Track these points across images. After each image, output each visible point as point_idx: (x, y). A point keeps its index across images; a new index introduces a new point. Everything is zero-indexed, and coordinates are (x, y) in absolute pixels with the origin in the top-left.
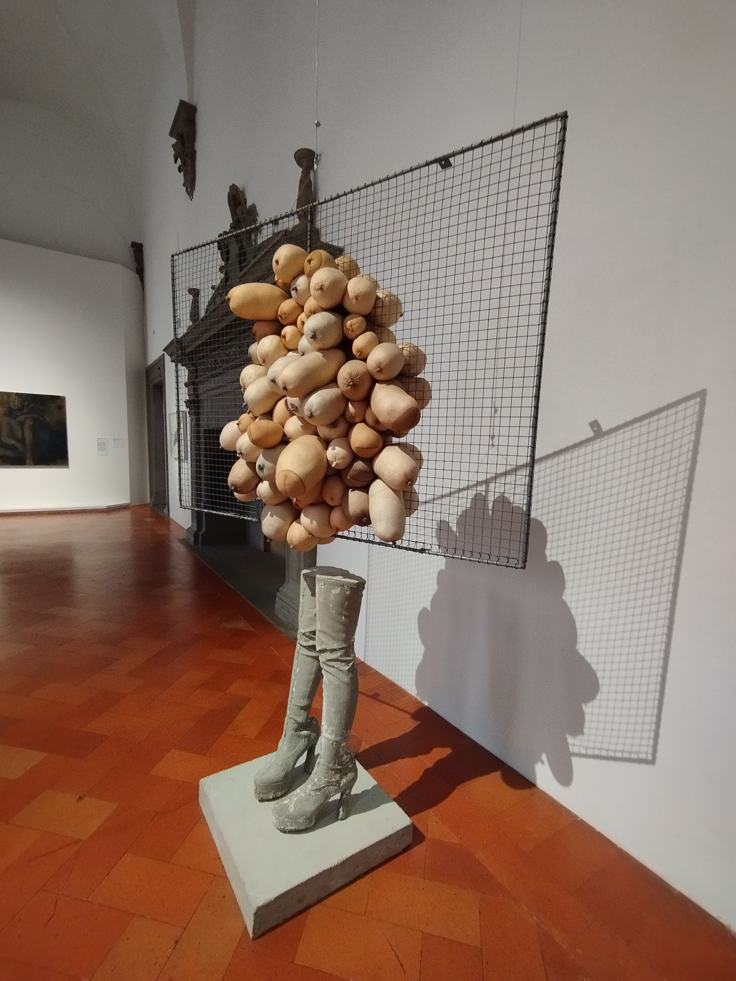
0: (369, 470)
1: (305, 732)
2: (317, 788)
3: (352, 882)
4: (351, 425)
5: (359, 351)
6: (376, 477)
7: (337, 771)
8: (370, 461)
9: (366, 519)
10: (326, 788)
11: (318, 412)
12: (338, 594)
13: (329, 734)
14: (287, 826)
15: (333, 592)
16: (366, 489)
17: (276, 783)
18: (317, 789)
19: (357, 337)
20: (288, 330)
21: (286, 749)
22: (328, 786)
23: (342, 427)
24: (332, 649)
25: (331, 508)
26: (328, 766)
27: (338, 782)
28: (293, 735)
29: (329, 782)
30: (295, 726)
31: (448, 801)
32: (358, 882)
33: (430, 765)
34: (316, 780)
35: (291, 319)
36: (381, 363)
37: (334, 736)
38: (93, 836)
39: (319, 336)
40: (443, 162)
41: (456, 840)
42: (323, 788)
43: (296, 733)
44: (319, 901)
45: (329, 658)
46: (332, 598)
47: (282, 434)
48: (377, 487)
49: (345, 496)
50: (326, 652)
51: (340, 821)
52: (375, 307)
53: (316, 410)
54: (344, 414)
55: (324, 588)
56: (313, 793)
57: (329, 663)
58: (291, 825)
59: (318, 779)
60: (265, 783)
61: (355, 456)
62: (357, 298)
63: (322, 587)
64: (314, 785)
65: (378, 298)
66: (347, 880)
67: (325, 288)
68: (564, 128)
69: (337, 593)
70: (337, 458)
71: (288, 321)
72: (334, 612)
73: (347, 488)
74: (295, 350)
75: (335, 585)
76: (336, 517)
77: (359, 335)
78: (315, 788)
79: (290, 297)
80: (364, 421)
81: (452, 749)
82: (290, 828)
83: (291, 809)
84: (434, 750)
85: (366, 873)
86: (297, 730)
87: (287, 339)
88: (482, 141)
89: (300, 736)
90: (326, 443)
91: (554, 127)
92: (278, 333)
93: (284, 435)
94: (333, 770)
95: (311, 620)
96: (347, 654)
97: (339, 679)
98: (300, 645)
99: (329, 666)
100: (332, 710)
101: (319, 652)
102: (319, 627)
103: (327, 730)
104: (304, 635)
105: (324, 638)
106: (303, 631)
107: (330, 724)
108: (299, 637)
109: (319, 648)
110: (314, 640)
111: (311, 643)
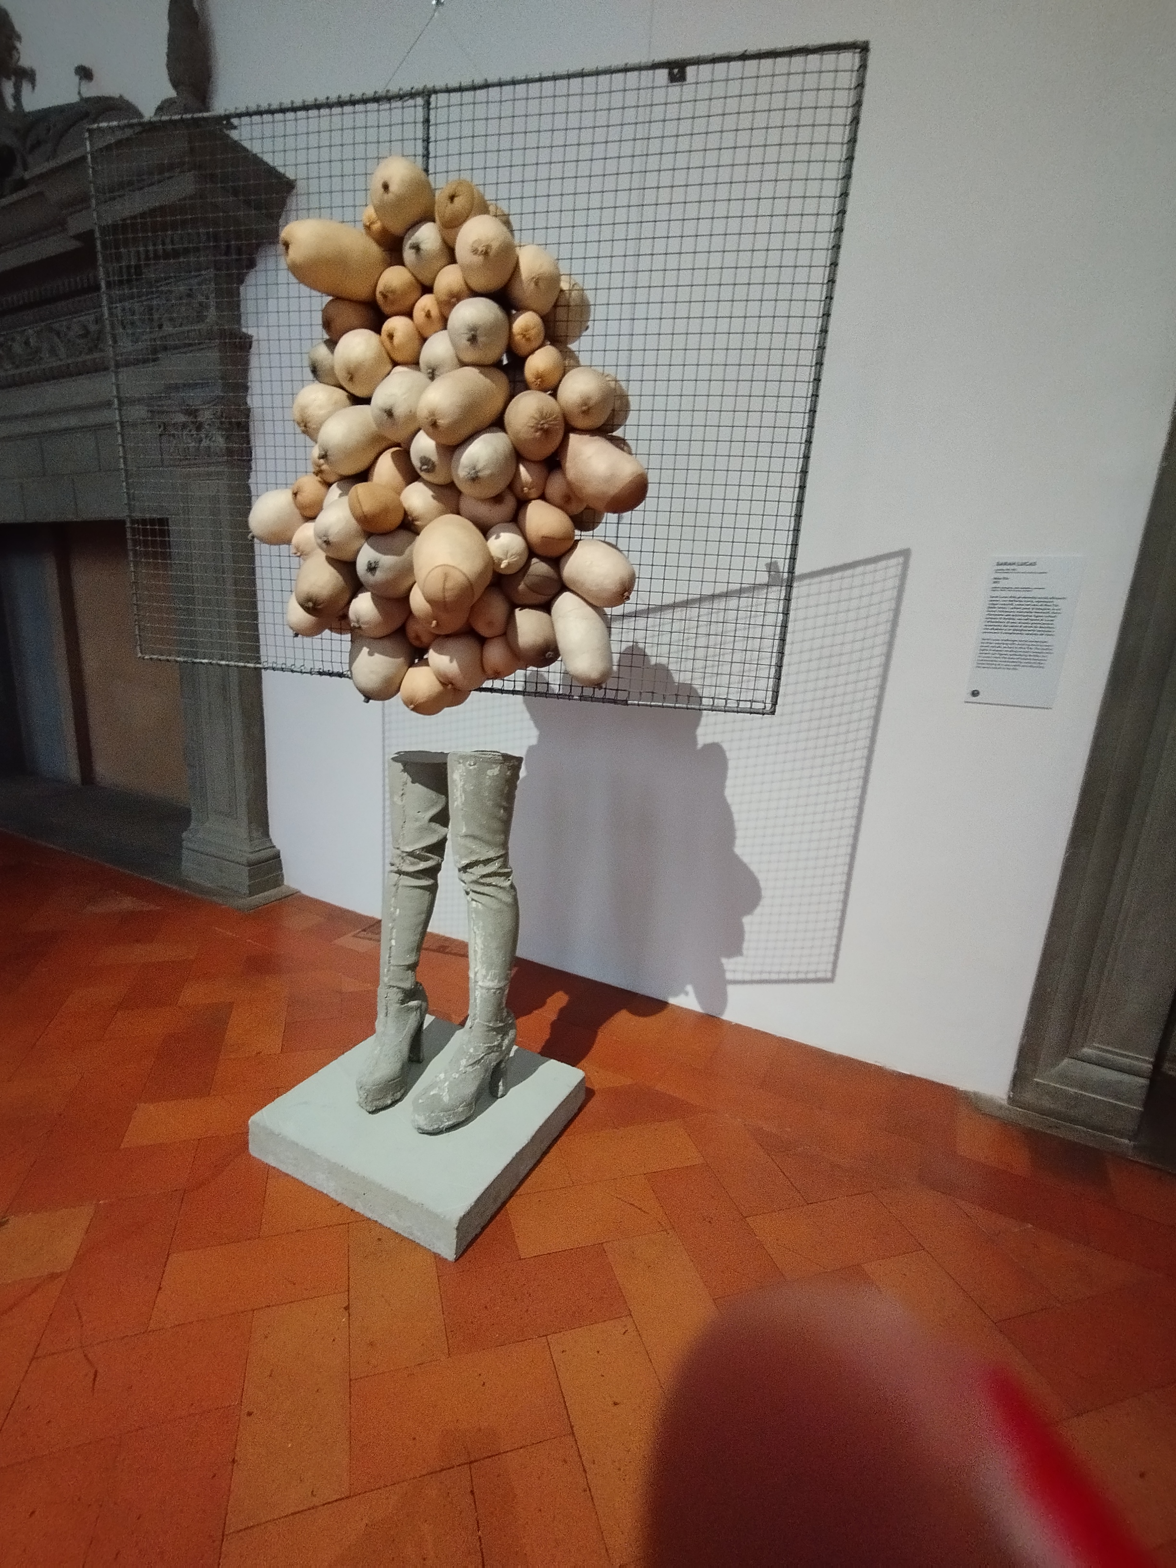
0: (555, 576)
1: (413, 1003)
2: (476, 1059)
3: (539, 1161)
4: (522, 503)
5: (539, 376)
6: (564, 587)
7: (498, 1030)
8: (556, 561)
9: (552, 653)
10: (486, 1057)
11: (487, 472)
12: (497, 776)
13: (489, 980)
14: (442, 1122)
15: (490, 773)
16: (546, 607)
17: (391, 1080)
18: (475, 1063)
19: (532, 352)
20: (397, 324)
21: (393, 1032)
22: (489, 1054)
23: (510, 504)
24: (486, 860)
25: (482, 641)
26: (488, 1027)
27: (500, 1046)
28: (399, 1011)
29: (489, 1047)
30: (400, 996)
31: (596, 1047)
32: (546, 1159)
33: (554, 1017)
34: (472, 1050)
35: (405, 304)
36: (589, 398)
37: (497, 981)
38: (79, 1259)
39: (481, 339)
40: (676, 71)
41: (629, 1082)
42: (482, 1058)
43: (403, 1006)
44: (512, 1194)
45: (484, 873)
46: (488, 782)
47: (402, 513)
48: (566, 603)
49: (510, 619)
50: (477, 865)
51: (499, 1100)
52: (556, 306)
53: (484, 468)
54: (513, 484)
55: (475, 769)
56: (469, 1069)
57: (482, 881)
58: (448, 1120)
59: (475, 1048)
60: (379, 1085)
61: (531, 552)
62: (537, 282)
63: (471, 768)
64: (469, 1058)
65: (562, 291)
66: (534, 1161)
67: (492, 253)
68: (863, 66)
69: (495, 774)
70: (509, 555)
71: (395, 308)
72: (489, 803)
73: (513, 606)
74: (414, 363)
75: (494, 763)
76: (495, 653)
77: (537, 349)
78: (471, 1061)
79: (399, 261)
80: (543, 497)
81: (566, 993)
82: (447, 1124)
83: (446, 1098)
84: (548, 1000)
85: (550, 1147)
86: (403, 1002)
87: (396, 340)
88: (746, 51)
89: (410, 1009)
90: (485, 530)
91: (850, 60)
92: (377, 328)
93: (406, 514)
94: (494, 1029)
95: (422, 830)
96: (505, 865)
97: (500, 901)
98: (400, 873)
99: (483, 884)
100: (494, 945)
101: (465, 869)
102: (464, 830)
103: (485, 977)
104: (411, 854)
105: (474, 845)
106: (409, 849)
107: (490, 966)
108: (397, 861)
109: (465, 862)
110: (427, 859)
111: (422, 865)
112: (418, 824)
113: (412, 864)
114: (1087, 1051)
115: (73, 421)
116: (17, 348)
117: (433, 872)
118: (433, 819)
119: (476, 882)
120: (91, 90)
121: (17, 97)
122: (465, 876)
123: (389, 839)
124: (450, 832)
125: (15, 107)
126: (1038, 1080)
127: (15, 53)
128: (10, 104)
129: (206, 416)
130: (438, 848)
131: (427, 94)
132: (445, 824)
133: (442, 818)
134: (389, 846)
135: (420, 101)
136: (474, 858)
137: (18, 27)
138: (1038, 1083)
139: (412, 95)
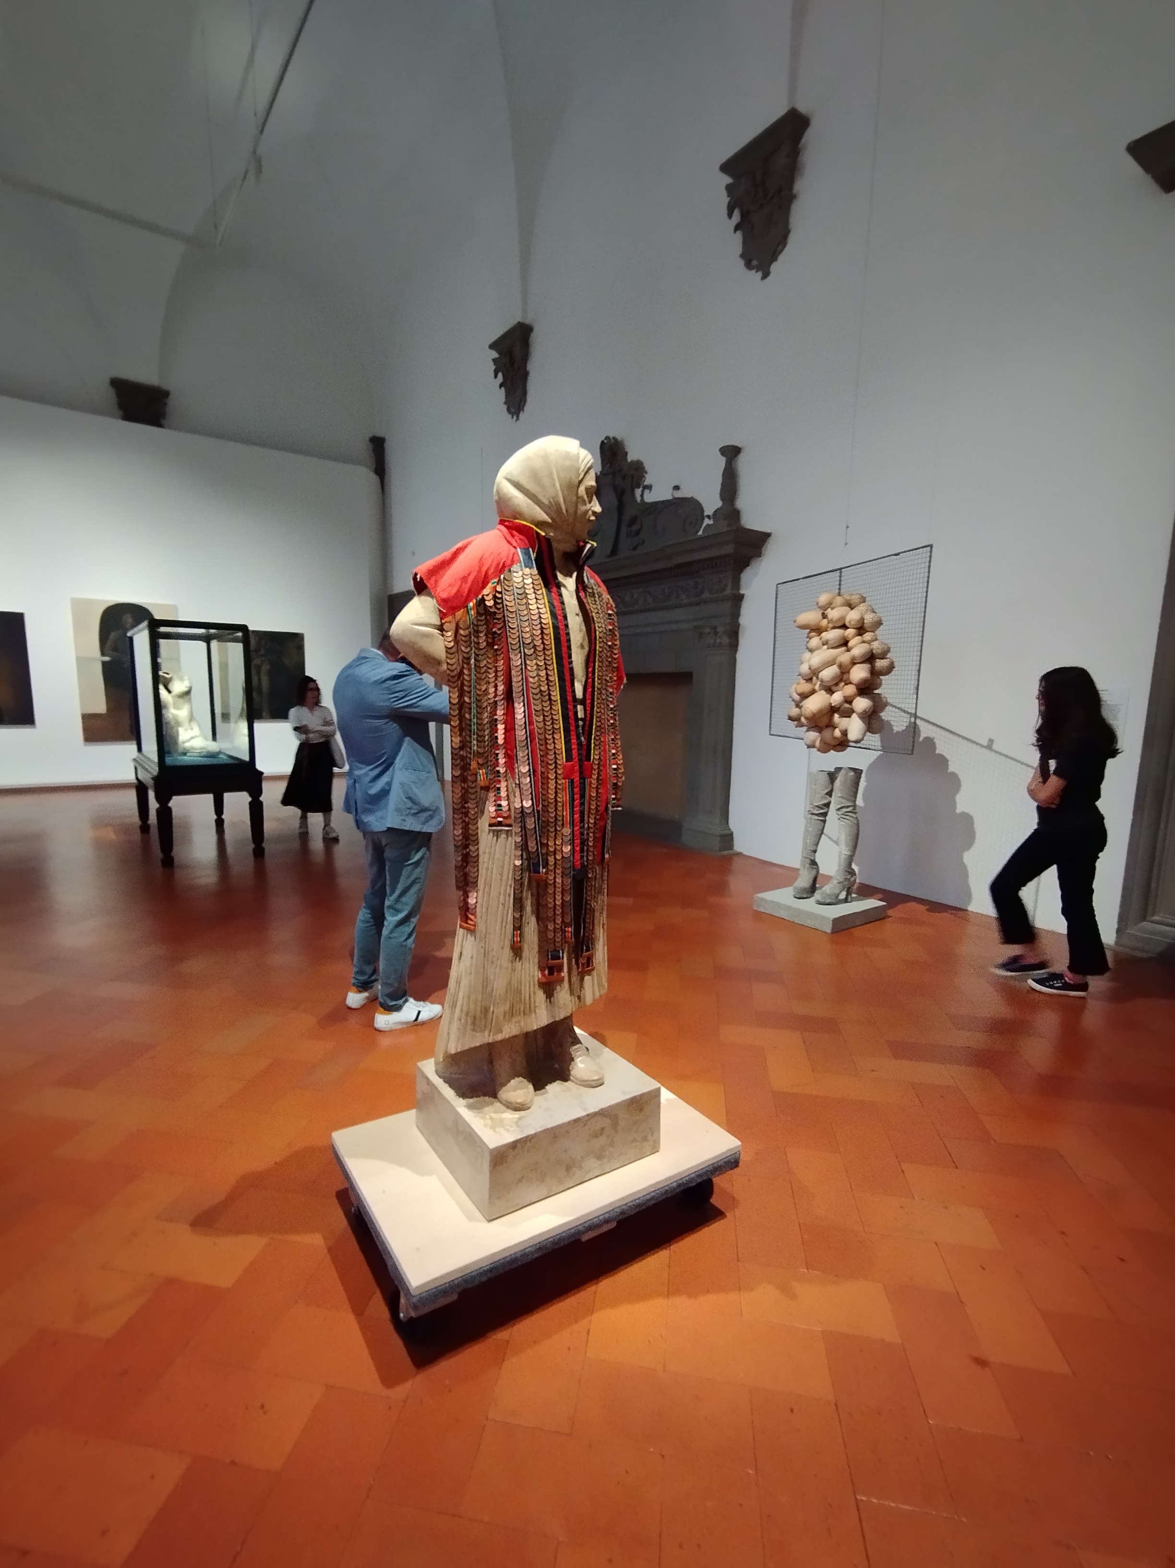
1: (814, 866)
21: (807, 874)
24: (847, 806)
27: (850, 879)
30: (810, 862)
43: (810, 866)
45: (846, 811)
50: (843, 808)
69: (852, 775)
78: (838, 882)
86: (810, 864)
89: (813, 868)
95: (823, 798)
96: (854, 809)
97: (852, 822)
98: (813, 814)
99: (846, 815)
100: (849, 838)
101: (838, 809)
102: (840, 795)
103: (845, 850)
104: (817, 806)
105: (843, 801)
106: (817, 804)
107: (847, 846)
108: (812, 809)
109: (839, 806)
110: (823, 809)
111: (821, 811)
112: (821, 795)
113: (817, 810)
114: (1156, 918)
115: (649, 629)
116: (627, 598)
117: (825, 815)
118: (827, 794)
119: (843, 814)
120: (678, 494)
121: (642, 496)
122: (839, 813)
123: (808, 800)
124: (833, 799)
125: (641, 500)
126: (1129, 932)
127: (643, 479)
128: (639, 499)
129: (720, 629)
130: (827, 805)
131: (841, 569)
132: (831, 796)
133: (830, 794)
134: (808, 803)
135: (838, 571)
136: (843, 805)
137: (646, 469)
138: (1129, 933)
139: (836, 570)
